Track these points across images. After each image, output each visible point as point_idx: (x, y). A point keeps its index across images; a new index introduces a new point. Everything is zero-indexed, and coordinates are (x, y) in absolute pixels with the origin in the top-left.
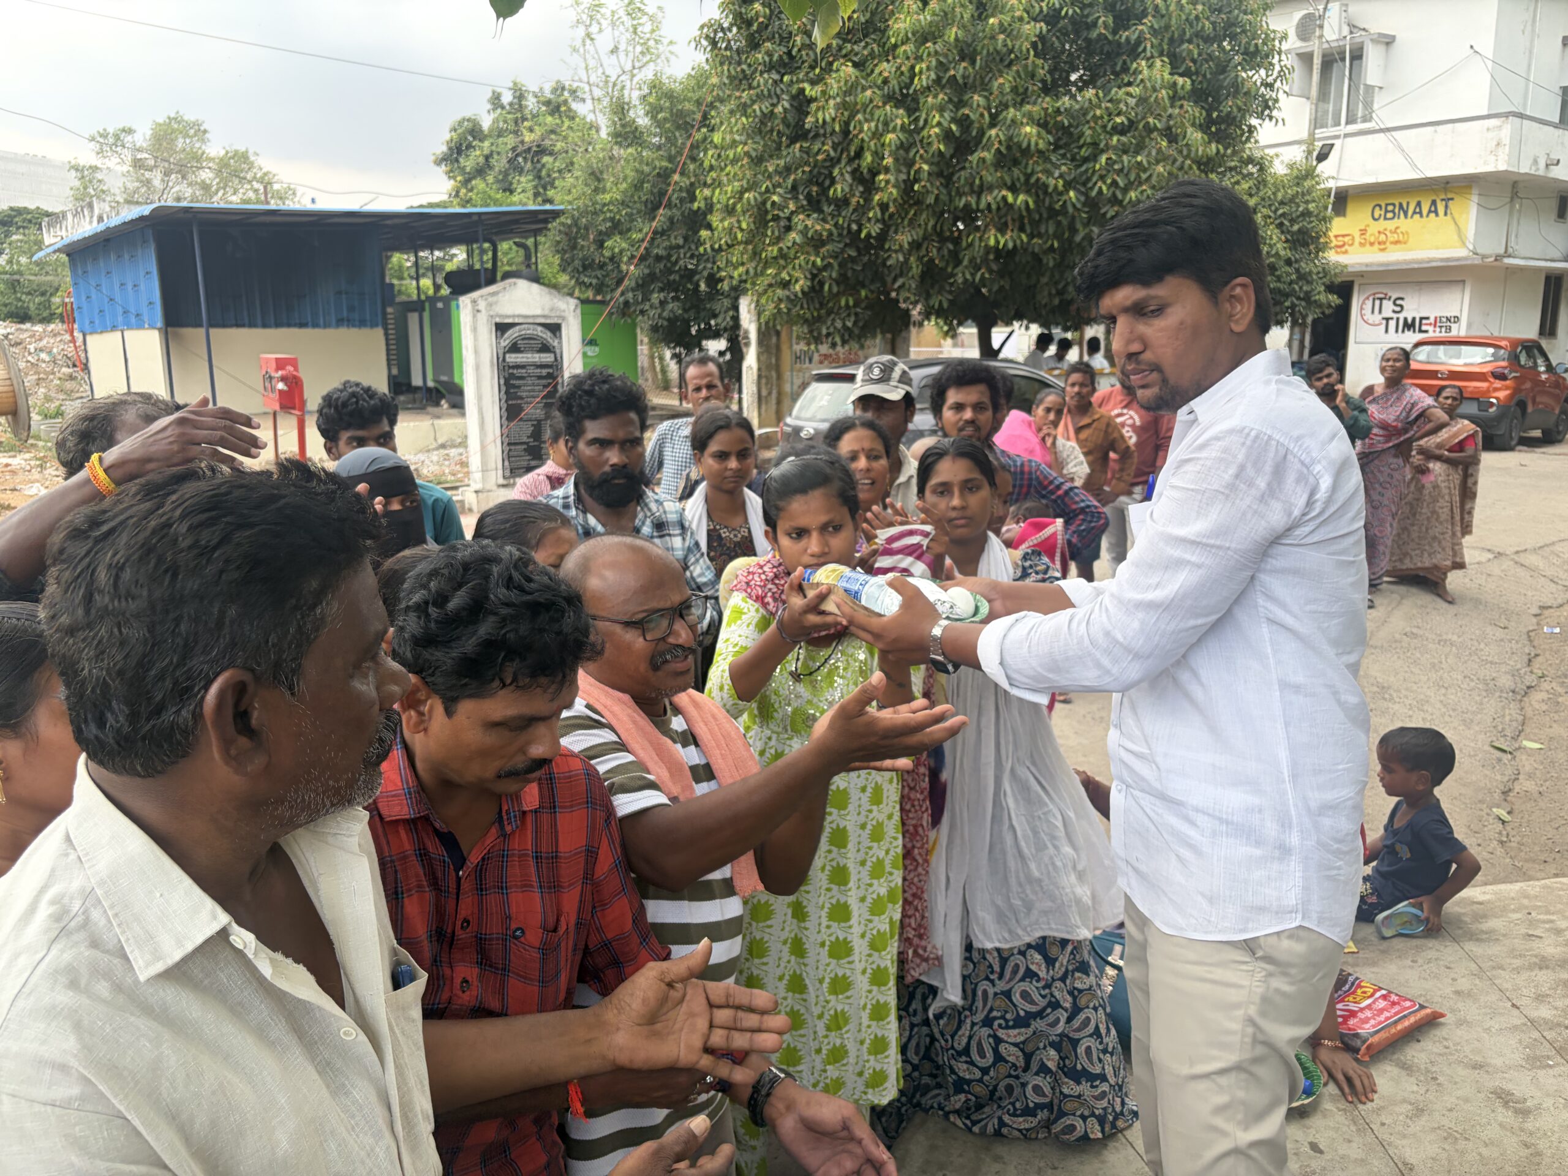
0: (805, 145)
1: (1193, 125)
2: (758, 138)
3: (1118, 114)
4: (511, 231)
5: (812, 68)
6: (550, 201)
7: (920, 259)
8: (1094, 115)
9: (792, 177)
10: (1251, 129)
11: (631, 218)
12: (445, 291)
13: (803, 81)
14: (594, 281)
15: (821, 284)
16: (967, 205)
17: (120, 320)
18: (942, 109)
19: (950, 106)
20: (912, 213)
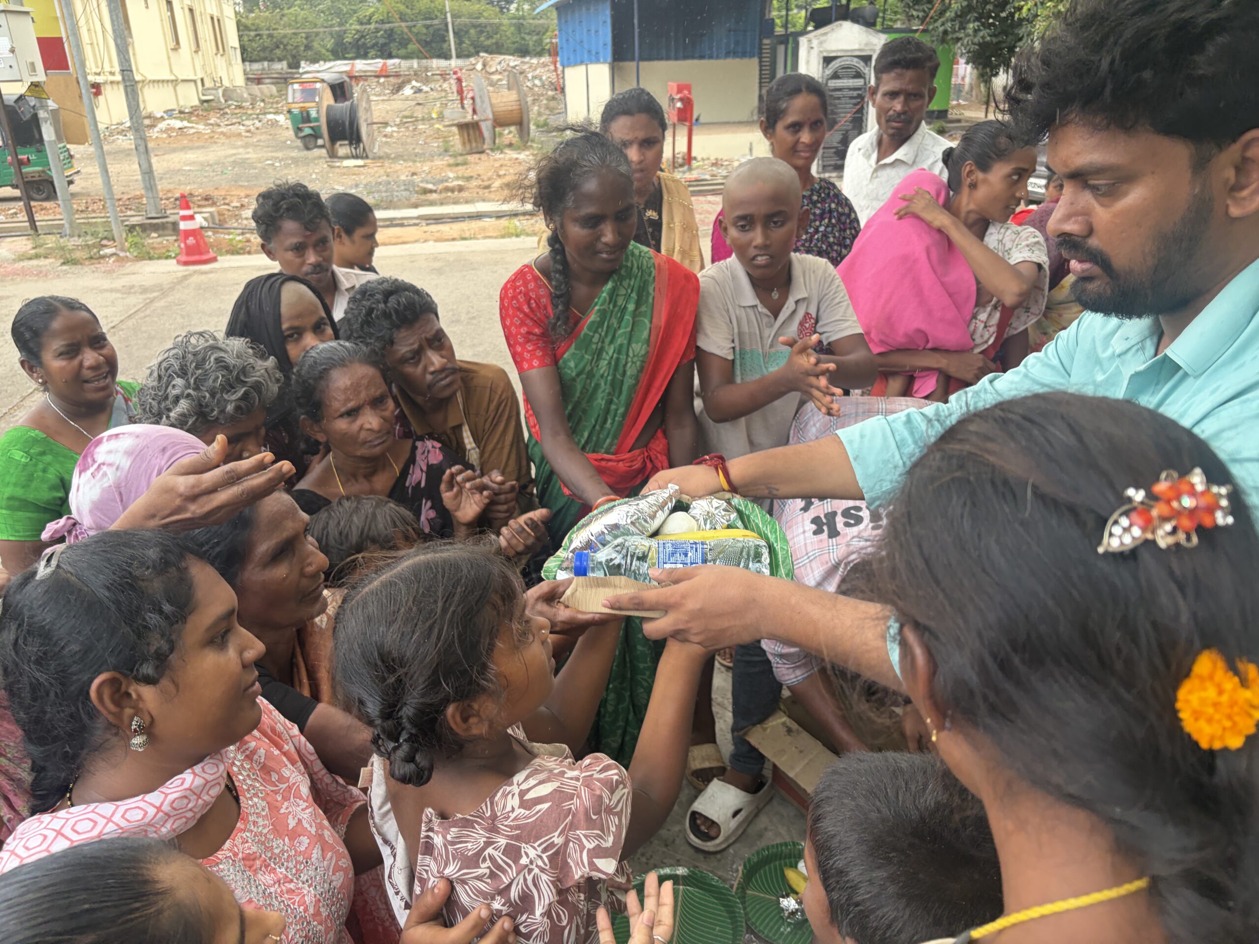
17: (586, 56)
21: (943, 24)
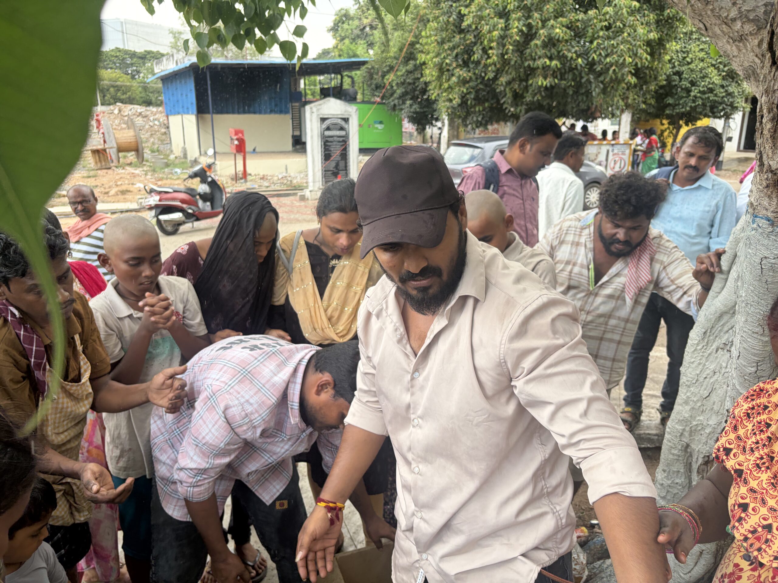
0: (462, 36)
2: (442, 33)
7: (511, 89)
11: (397, 64)
13: (461, 6)
15: (468, 100)
16: (529, 65)
17: (181, 110)
18: (519, 20)
19: (523, 18)
20: (507, 68)
21: (393, 101)
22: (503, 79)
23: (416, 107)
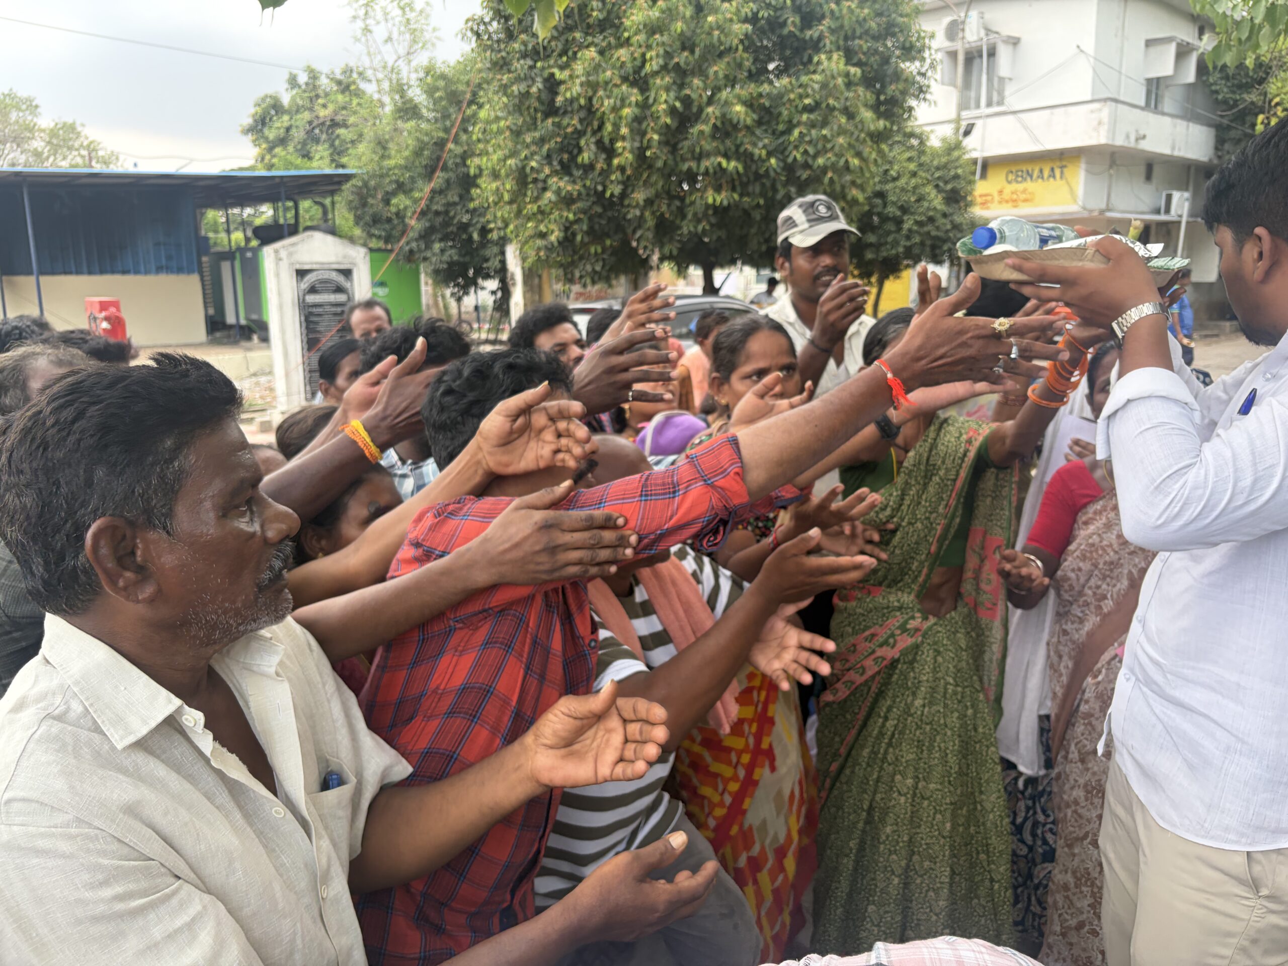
0: (557, 120)
1: (866, 105)
2: (517, 115)
3: (807, 96)
4: (310, 192)
5: (560, 56)
6: (343, 166)
7: (653, 213)
8: (789, 100)
9: (546, 147)
10: (911, 109)
11: (413, 180)
12: (254, 243)
13: (552, 67)
14: (383, 234)
15: (574, 235)
16: (690, 169)
18: (667, 89)
19: (675, 87)
20: (645, 175)
22: (639, 196)
23: (453, 254)
